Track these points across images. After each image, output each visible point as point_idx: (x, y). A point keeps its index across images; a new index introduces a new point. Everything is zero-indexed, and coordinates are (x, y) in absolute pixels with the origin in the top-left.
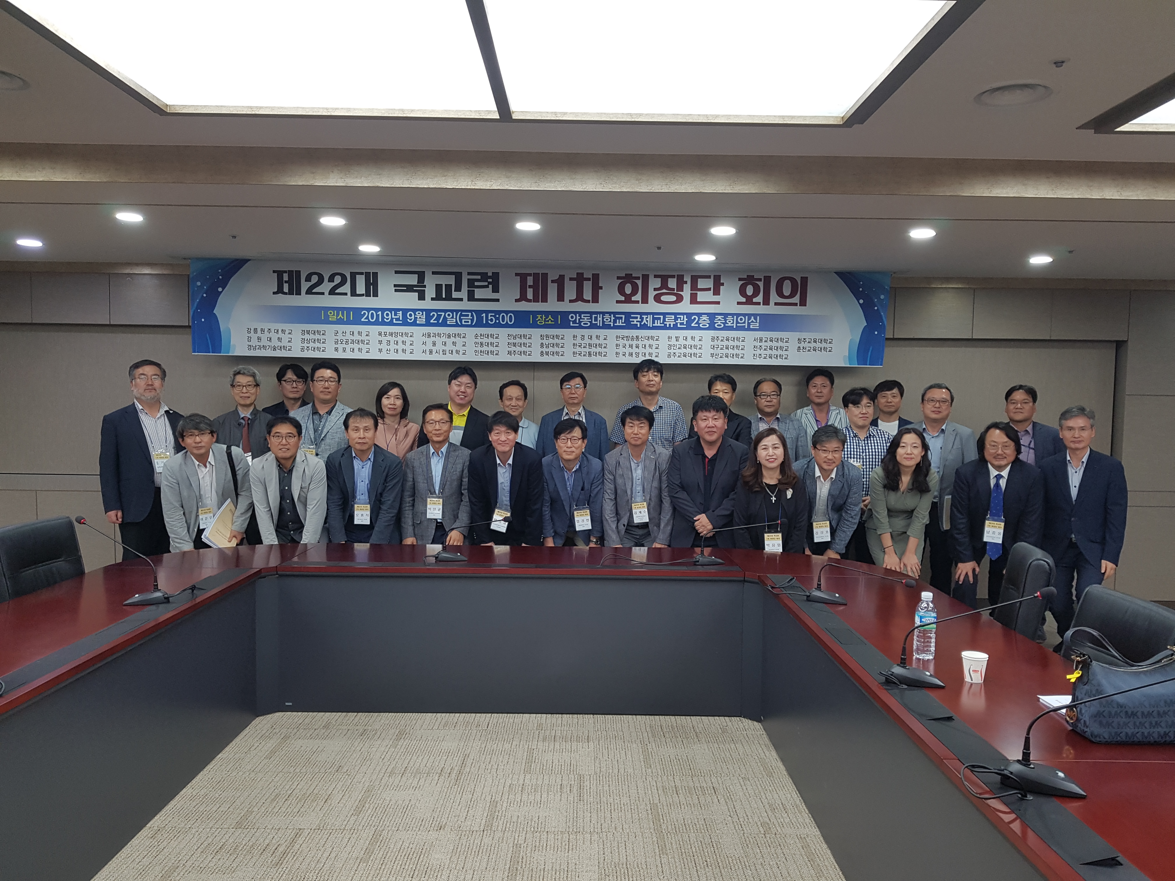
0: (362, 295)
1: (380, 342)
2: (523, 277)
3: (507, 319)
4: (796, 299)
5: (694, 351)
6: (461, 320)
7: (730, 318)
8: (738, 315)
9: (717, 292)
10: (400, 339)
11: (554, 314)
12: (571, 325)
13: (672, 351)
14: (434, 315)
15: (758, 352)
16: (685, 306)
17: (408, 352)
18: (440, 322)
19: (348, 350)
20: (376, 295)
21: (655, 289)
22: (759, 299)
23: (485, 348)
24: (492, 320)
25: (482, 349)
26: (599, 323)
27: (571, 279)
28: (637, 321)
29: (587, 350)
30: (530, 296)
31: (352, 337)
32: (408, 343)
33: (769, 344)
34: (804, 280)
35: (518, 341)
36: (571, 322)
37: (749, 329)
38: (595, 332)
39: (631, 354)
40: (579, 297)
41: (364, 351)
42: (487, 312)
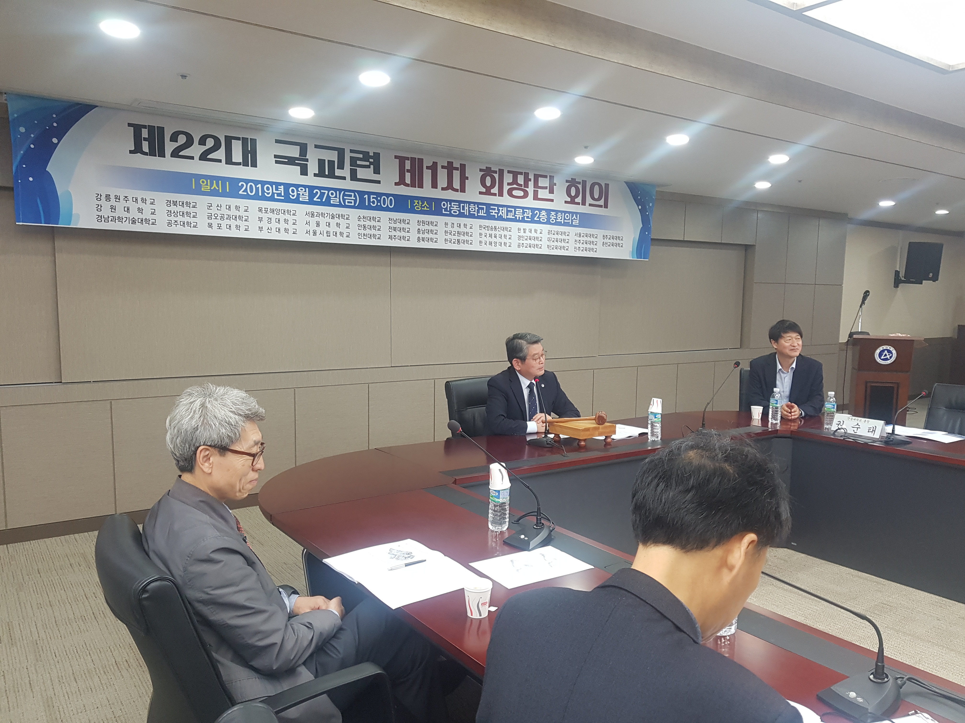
0: (239, 164)
1: (260, 219)
2: (402, 160)
3: (388, 202)
4: (602, 202)
5: (536, 242)
6: (344, 200)
7: (559, 215)
8: (565, 212)
9: (551, 192)
10: (282, 217)
11: (429, 200)
12: (444, 212)
13: (521, 242)
14: (317, 192)
15: (578, 245)
16: (529, 202)
17: (291, 231)
18: (324, 200)
19: (224, 226)
20: (254, 165)
21: (509, 184)
22: (579, 200)
23: (368, 232)
24: (373, 202)
25: (365, 232)
26: (466, 212)
27: (443, 167)
28: (495, 213)
29: (456, 237)
30: (408, 180)
31: (229, 212)
32: (291, 222)
33: (585, 239)
34: (607, 185)
35: (398, 225)
36: (443, 210)
37: (572, 225)
38: (463, 220)
39: (491, 243)
40: (450, 186)
41: (243, 228)
42: (369, 193)
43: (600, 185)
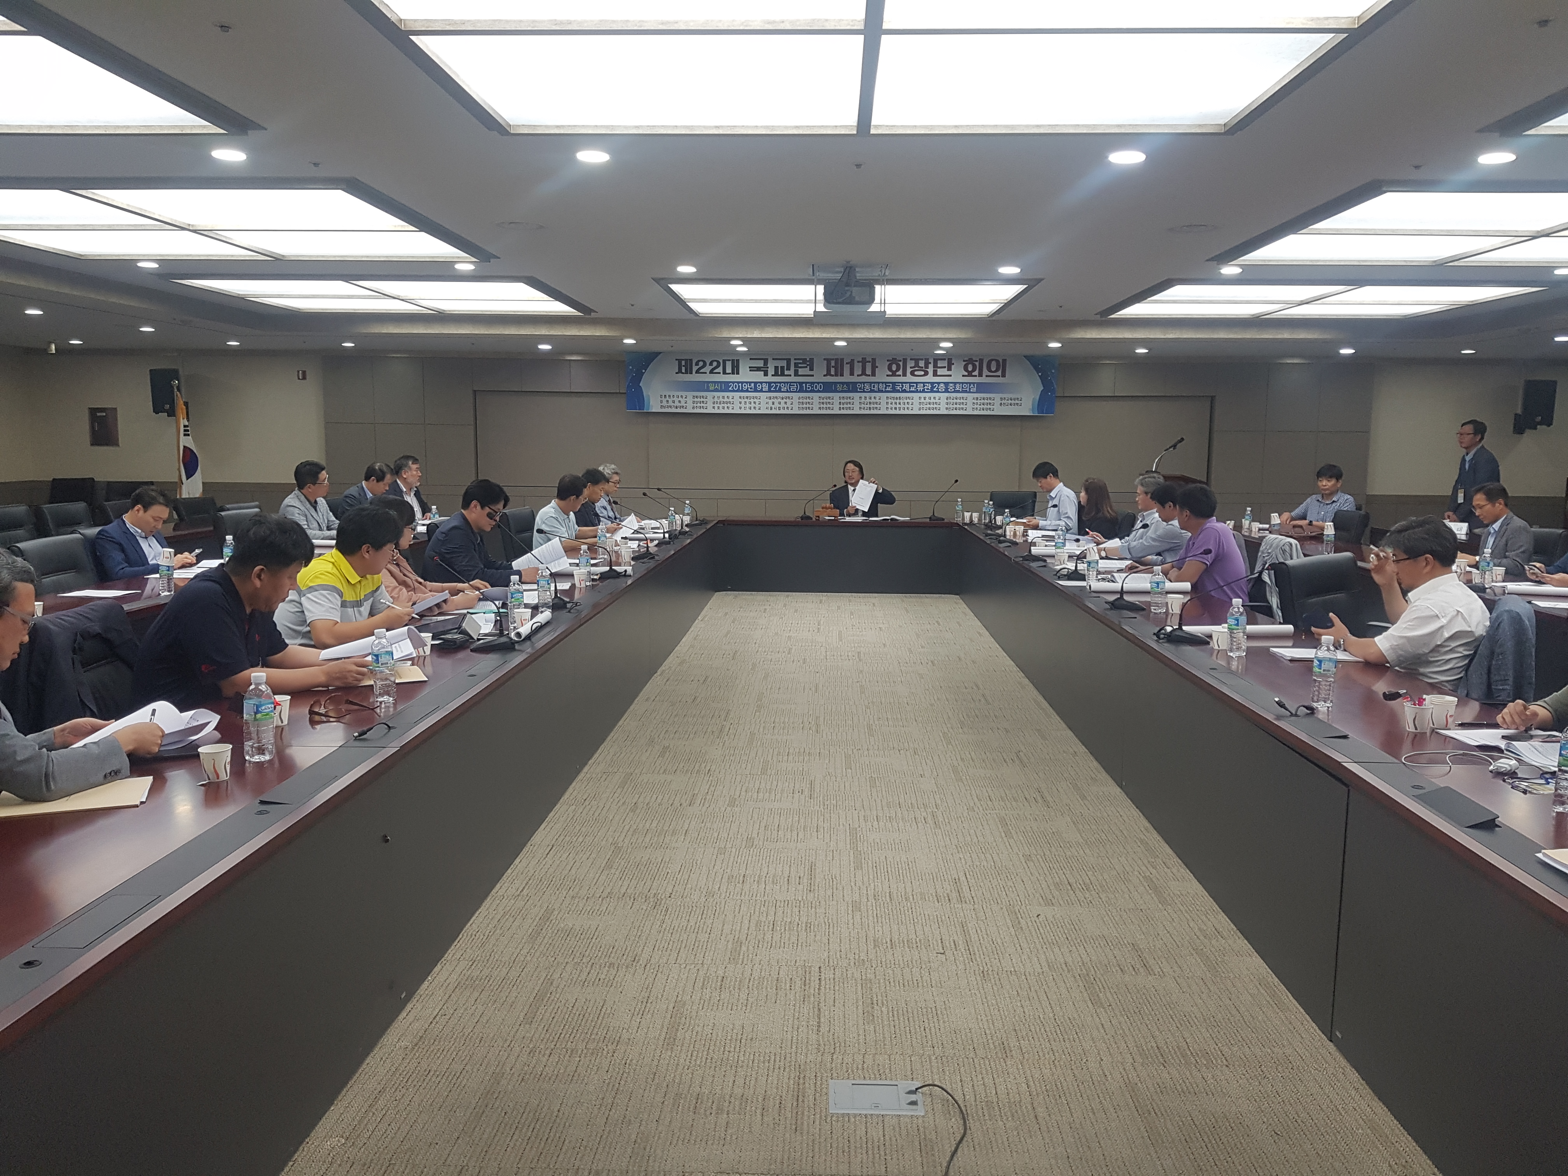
0: (730, 374)
1: (740, 403)
2: (828, 361)
3: (818, 387)
4: (999, 373)
5: (935, 406)
6: (790, 388)
7: (958, 385)
8: (963, 383)
9: (949, 369)
10: (752, 400)
11: (848, 384)
12: (859, 390)
13: (922, 406)
14: (773, 385)
15: (976, 406)
16: (930, 378)
17: (757, 408)
18: (777, 389)
19: (721, 408)
20: (738, 373)
21: (911, 368)
22: (976, 373)
23: (804, 406)
24: (809, 388)
26: (876, 389)
27: (858, 362)
28: (899, 388)
29: (868, 406)
30: (833, 373)
31: (723, 400)
32: (757, 403)
33: (982, 401)
34: (1004, 361)
35: (825, 400)
37: (970, 392)
38: (873, 395)
39: (896, 408)
40: (864, 373)
41: (730, 408)
42: (806, 383)
43: (997, 361)
